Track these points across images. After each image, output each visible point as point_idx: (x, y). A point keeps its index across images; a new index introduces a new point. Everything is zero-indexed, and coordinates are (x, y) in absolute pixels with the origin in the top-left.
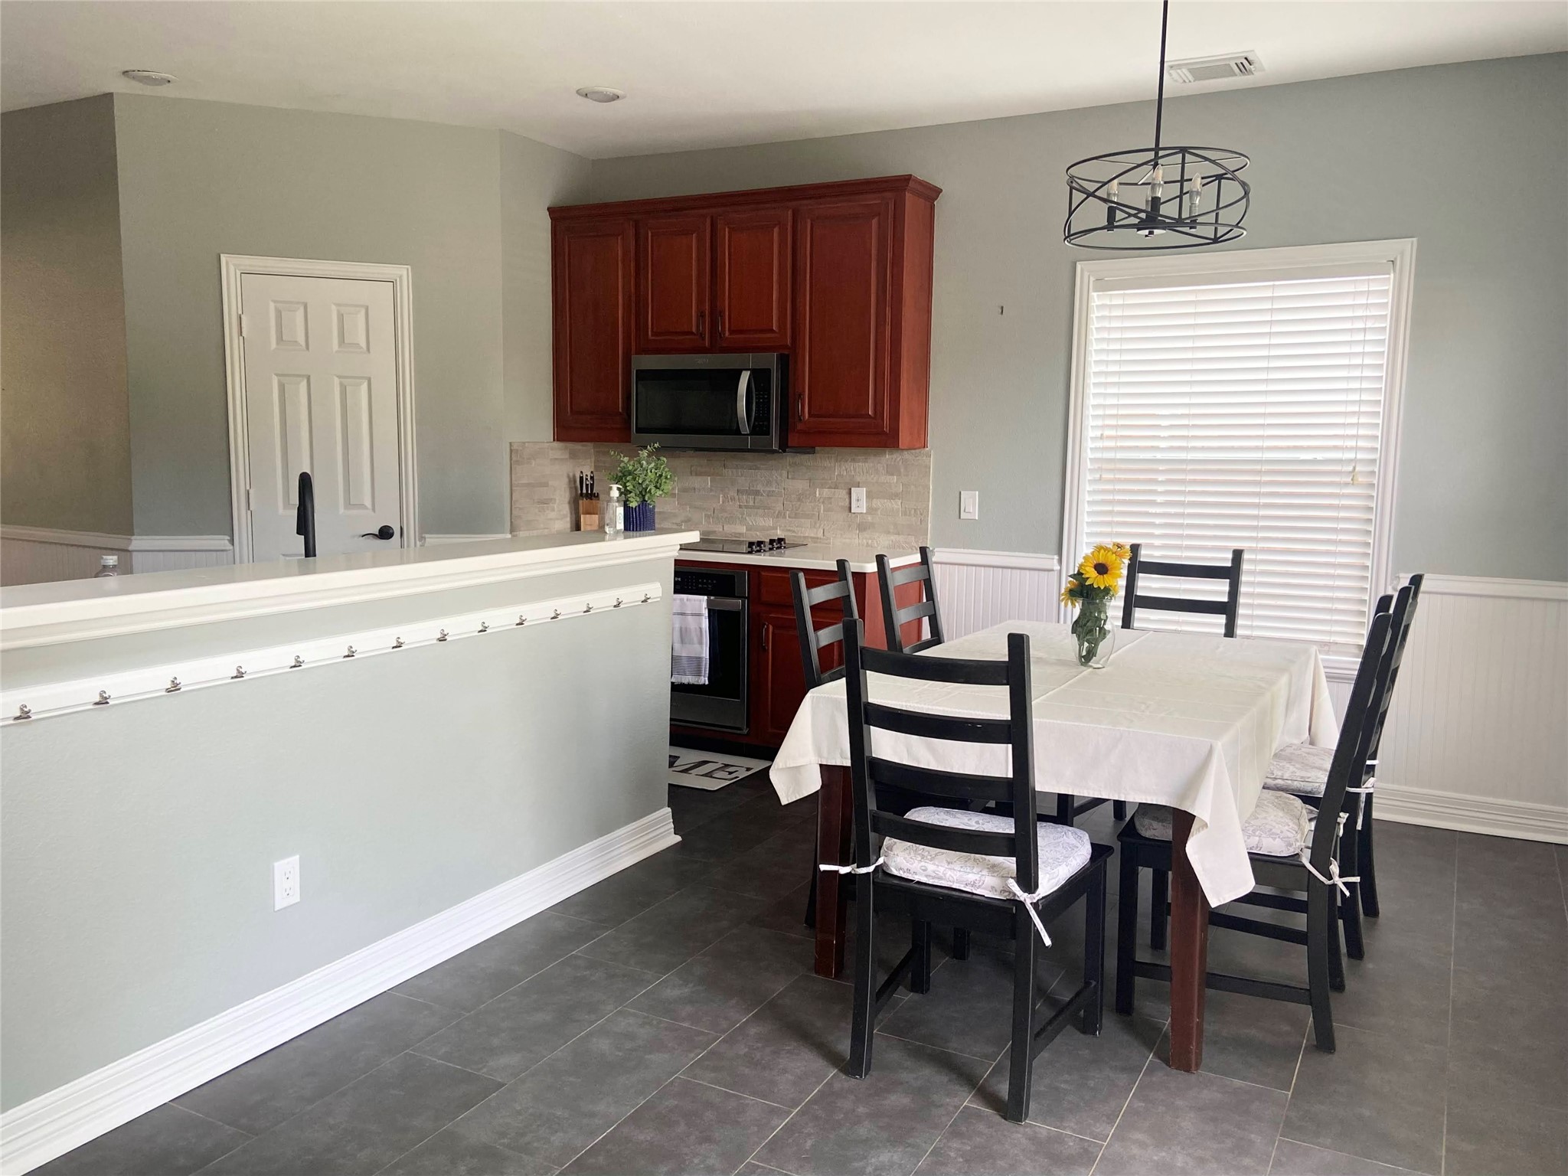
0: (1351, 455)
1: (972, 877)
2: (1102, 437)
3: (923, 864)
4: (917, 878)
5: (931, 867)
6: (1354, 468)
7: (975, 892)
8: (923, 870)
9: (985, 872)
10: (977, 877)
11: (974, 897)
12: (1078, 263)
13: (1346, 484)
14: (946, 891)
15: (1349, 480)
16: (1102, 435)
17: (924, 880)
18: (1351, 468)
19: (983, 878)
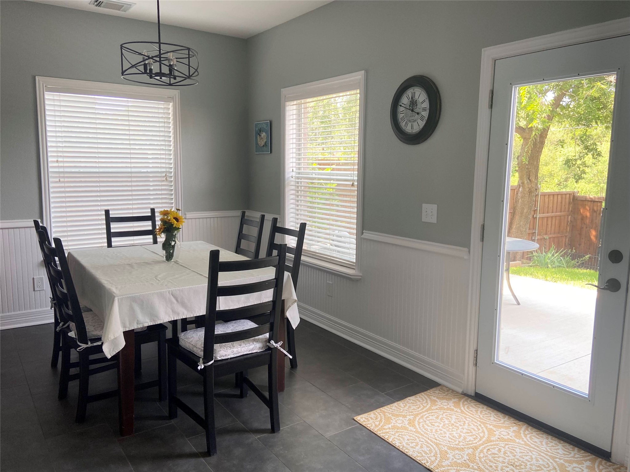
0: (164, 170)
1: (252, 347)
2: (57, 161)
3: (232, 350)
4: (229, 357)
5: (235, 350)
6: (166, 175)
7: (253, 352)
8: (232, 352)
9: (255, 343)
10: (253, 346)
11: (253, 354)
12: (36, 77)
13: (163, 181)
14: (242, 357)
15: (164, 179)
16: (57, 160)
17: (232, 356)
18: (164, 175)
19: (256, 345)
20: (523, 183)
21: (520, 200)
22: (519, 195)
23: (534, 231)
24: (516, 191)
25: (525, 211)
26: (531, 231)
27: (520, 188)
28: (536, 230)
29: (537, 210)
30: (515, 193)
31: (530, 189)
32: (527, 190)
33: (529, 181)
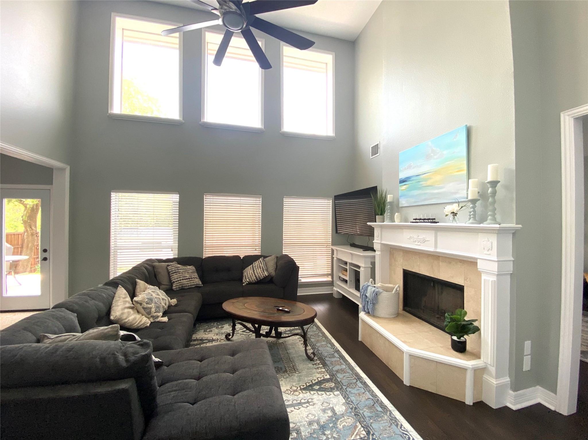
20: (27, 230)
21: (26, 240)
22: (25, 237)
23: (38, 256)
24: (23, 235)
25: (30, 245)
26: (35, 257)
27: (25, 233)
28: (39, 255)
29: (39, 244)
30: (23, 236)
31: (32, 233)
32: (30, 234)
33: (31, 229)
